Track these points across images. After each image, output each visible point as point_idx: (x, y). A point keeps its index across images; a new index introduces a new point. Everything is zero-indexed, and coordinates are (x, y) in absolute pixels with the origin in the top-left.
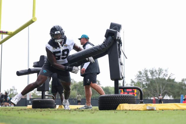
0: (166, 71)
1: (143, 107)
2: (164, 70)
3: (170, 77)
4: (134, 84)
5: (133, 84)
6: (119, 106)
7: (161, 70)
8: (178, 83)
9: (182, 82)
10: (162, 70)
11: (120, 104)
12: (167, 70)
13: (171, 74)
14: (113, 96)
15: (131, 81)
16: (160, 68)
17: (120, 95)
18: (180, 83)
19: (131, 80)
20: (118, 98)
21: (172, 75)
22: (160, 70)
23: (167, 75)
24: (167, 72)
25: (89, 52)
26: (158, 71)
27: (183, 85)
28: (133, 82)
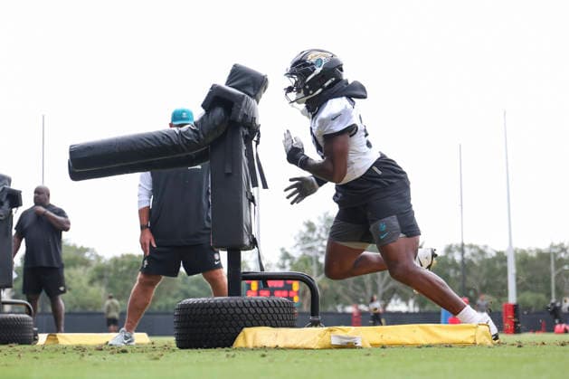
1: (319, 338)
4: (291, 264)
5: (287, 262)
6: (241, 334)
9: (446, 257)
11: (246, 330)
14: (223, 304)
15: (280, 254)
17: (245, 301)
20: (238, 311)
25: (142, 145)
27: (450, 266)
28: (286, 256)
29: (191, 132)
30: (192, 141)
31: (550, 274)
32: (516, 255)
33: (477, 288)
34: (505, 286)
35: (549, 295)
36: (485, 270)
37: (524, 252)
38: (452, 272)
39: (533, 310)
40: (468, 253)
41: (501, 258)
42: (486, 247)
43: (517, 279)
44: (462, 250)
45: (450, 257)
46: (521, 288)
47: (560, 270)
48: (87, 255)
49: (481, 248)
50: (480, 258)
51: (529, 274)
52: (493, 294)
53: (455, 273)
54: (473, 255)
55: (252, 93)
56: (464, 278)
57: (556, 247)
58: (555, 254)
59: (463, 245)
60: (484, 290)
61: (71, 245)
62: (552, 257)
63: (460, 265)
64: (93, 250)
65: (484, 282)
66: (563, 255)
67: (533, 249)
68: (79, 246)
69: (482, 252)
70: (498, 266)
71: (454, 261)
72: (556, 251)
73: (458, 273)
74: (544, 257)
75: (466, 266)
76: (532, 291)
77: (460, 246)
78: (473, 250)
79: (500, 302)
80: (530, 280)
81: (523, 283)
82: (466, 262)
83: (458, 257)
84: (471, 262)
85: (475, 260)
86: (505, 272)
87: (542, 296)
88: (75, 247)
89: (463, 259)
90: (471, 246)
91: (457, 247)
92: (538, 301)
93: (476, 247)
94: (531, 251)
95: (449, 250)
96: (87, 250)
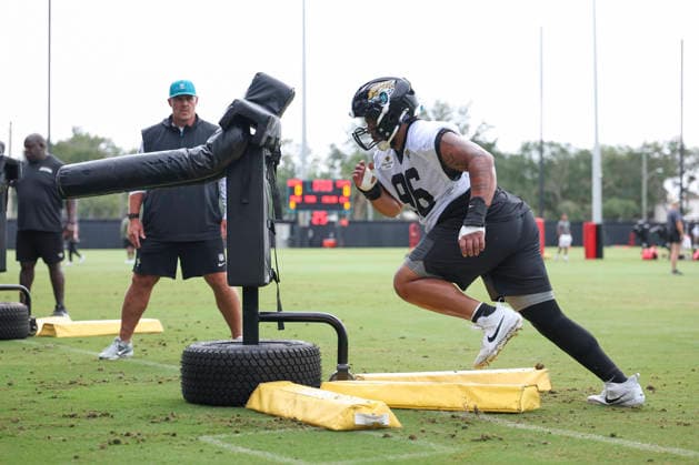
0: (462, 113)
1: (341, 417)
2: (457, 109)
3: (477, 134)
6: (257, 390)
7: (445, 111)
8: (507, 157)
9: (522, 156)
10: (448, 108)
12: (466, 110)
13: (479, 127)
14: (237, 356)
16: (442, 102)
17: (262, 352)
18: (513, 157)
19: (332, 146)
21: (484, 127)
22: (442, 111)
23: (466, 127)
24: (468, 117)
26: (434, 112)
27: (527, 166)
28: (337, 155)
29: (203, 157)
30: (204, 168)
31: (641, 177)
32: (603, 152)
33: (558, 193)
34: (589, 192)
35: (639, 201)
36: (567, 172)
37: (612, 149)
38: (528, 175)
39: (620, 220)
40: (548, 152)
41: (585, 157)
42: (569, 145)
43: (603, 183)
44: (541, 149)
45: (527, 155)
46: (607, 193)
47: (652, 174)
48: (103, 146)
49: (563, 146)
50: (562, 157)
51: (618, 177)
52: (575, 201)
53: (532, 174)
54: (553, 154)
55: (277, 110)
56: (541, 182)
57: (648, 147)
58: (648, 155)
59: (542, 142)
60: (565, 195)
61: (84, 134)
62: (644, 158)
63: (538, 167)
64: (109, 141)
65: (565, 186)
66: (657, 155)
67: (623, 146)
68: (92, 136)
69: (563, 151)
70: (582, 166)
71: (531, 162)
72: (649, 151)
73: (537, 175)
74: (635, 157)
75: (545, 168)
76: (620, 197)
77: (538, 144)
78: (554, 149)
79: (583, 209)
80: (618, 185)
81: (609, 188)
82: (545, 162)
83: (535, 156)
84: (550, 163)
85: (555, 159)
86: (589, 174)
87: (632, 204)
88: (88, 136)
89: (542, 159)
90: (551, 144)
91: (535, 144)
92: (627, 209)
93: (558, 145)
94: (620, 148)
95: (526, 148)
96: (103, 140)
